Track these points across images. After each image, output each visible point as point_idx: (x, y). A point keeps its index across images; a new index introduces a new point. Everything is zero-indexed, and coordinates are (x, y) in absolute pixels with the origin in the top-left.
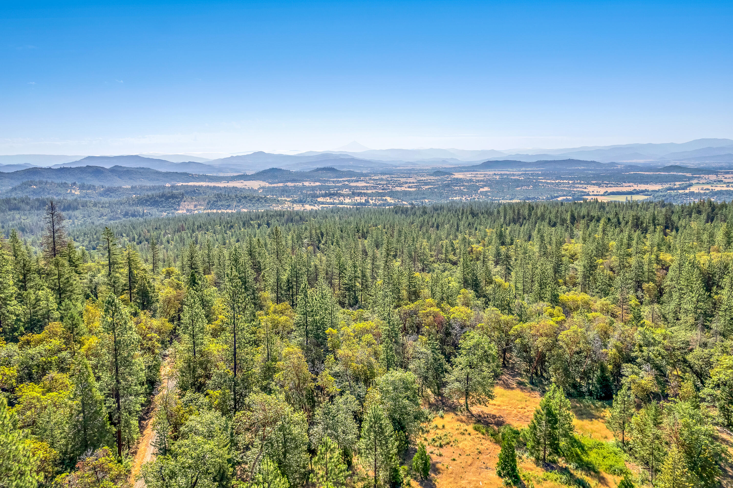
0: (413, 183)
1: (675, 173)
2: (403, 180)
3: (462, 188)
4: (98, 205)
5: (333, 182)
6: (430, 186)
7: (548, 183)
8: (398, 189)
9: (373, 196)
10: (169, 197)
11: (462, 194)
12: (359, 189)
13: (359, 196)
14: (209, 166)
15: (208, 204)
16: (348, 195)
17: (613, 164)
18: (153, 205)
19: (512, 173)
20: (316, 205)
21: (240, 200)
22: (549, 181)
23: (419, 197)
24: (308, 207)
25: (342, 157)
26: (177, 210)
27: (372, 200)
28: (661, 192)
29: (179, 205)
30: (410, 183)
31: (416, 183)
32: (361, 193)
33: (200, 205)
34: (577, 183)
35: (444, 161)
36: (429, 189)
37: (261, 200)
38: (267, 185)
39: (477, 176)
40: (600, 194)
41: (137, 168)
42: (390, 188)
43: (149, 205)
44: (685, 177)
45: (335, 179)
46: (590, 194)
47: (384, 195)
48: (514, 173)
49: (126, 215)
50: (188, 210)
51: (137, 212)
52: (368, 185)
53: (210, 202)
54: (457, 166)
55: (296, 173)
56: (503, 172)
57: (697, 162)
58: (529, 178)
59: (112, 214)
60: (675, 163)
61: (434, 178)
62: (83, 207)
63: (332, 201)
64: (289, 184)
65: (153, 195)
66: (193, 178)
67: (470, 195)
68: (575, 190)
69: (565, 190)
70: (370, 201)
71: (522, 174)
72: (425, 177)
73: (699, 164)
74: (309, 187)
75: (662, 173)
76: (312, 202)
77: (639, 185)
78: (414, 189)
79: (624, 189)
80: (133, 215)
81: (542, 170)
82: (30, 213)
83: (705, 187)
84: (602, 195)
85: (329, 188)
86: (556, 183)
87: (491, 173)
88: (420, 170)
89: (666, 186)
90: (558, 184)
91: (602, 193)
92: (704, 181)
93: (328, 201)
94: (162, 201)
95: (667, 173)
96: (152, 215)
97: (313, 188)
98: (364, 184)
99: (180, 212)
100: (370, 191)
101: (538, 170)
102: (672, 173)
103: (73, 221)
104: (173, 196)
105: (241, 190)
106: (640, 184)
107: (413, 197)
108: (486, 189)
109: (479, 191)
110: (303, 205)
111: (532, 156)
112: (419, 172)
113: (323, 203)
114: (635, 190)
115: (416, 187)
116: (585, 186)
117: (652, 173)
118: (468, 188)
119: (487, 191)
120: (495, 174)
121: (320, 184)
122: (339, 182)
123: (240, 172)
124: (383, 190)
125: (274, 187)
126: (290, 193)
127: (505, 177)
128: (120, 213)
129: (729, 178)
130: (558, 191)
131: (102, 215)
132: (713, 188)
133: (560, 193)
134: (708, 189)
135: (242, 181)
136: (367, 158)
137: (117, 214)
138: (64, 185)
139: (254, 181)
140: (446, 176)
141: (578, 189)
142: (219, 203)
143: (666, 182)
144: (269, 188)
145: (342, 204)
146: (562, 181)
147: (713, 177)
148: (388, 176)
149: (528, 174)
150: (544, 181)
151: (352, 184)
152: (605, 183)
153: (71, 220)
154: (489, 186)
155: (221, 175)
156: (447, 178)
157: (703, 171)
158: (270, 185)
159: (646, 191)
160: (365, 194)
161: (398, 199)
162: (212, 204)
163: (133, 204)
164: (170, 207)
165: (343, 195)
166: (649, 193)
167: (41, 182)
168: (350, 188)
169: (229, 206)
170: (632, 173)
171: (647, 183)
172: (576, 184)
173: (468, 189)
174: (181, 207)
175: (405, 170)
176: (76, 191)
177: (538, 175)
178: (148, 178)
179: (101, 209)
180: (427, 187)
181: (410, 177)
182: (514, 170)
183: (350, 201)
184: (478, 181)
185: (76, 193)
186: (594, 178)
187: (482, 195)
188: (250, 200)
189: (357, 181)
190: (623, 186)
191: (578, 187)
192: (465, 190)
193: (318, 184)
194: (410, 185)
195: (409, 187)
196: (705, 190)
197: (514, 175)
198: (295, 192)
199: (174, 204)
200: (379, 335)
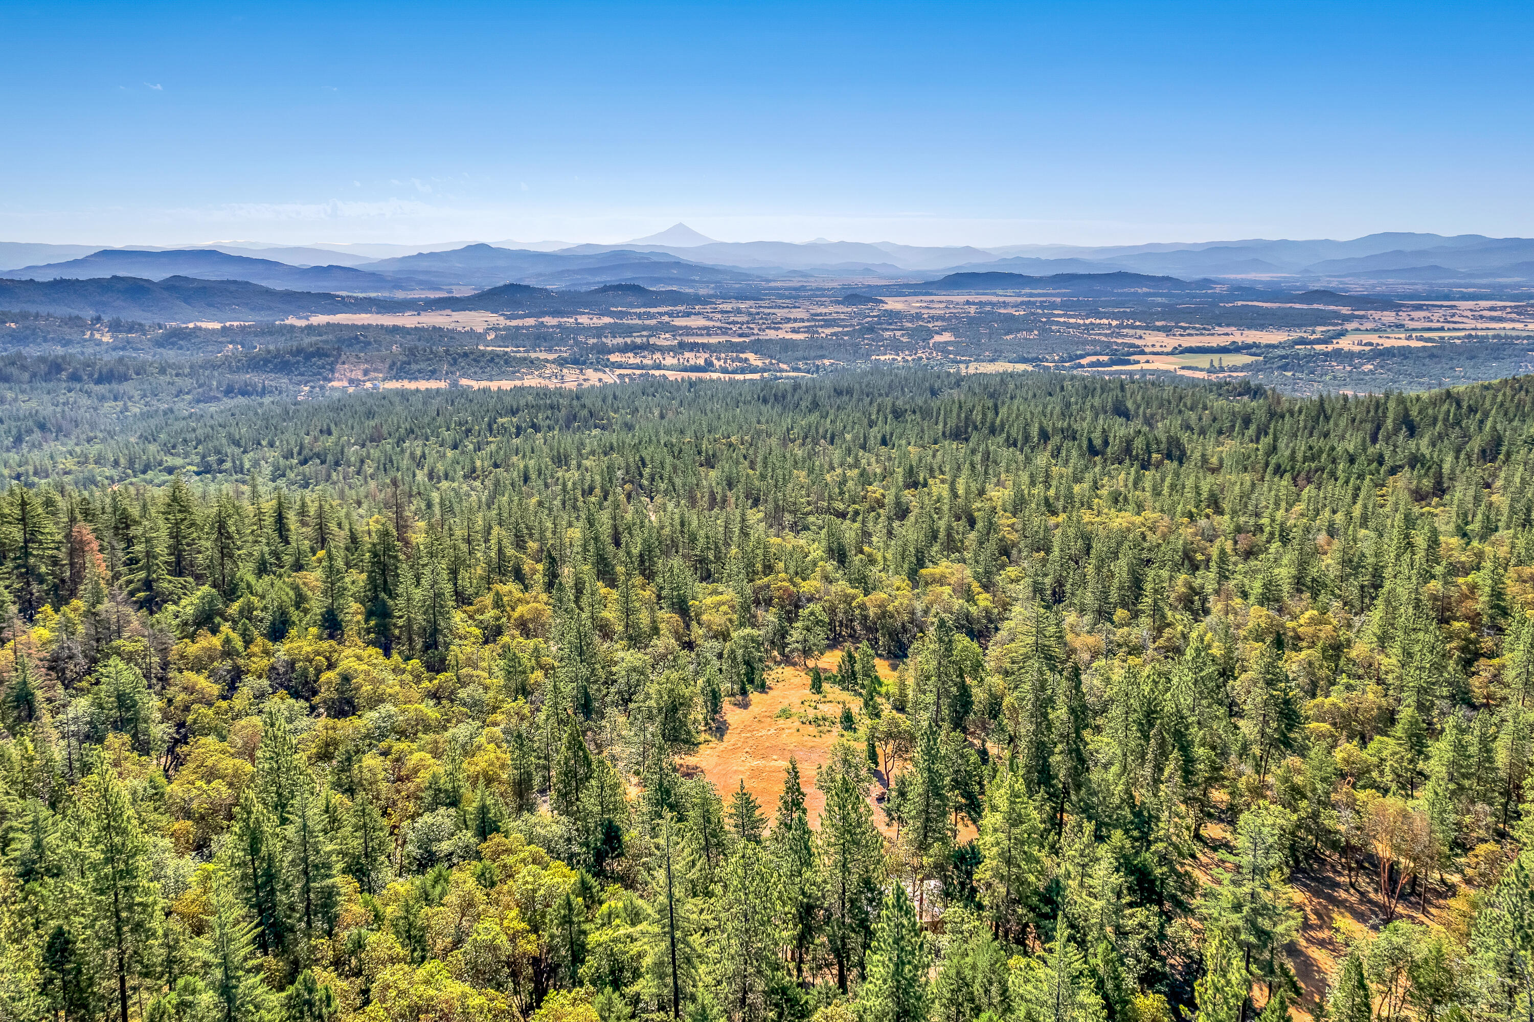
0: (802, 320)
1: (1321, 307)
2: (781, 313)
3: (898, 333)
4: (169, 370)
5: (639, 316)
6: (836, 329)
7: (1069, 325)
8: (771, 334)
9: (720, 352)
10: (313, 355)
11: (896, 347)
12: (693, 335)
13: (692, 350)
14: (373, 274)
15: (391, 368)
16: (670, 349)
17: (1206, 283)
18: (281, 370)
19: (1001, 299)
20: (607, 370)
21: (455, 360)
22: (1072, 321)
23: (813, 354)
24: (593, 377)
25: (655, 259)
26: (330, 380)
27: (719, 359)
28: (1284, 348)
29: (332, 371)
30: (795, 320)
31: (808, 320)
32: (696, 344)
33: (376, 370)
34: (1127, 327)
35: (867, 270)
36: (833, 334)
37: (497, 360)
38: (502, 322)
39: (931, 305)
40: (1165, 350)
41: (222, 282)
42: (756, 331)
43: (271, 371)
44: (1337, 315)
45: (642, 310)
46: (1147, 350)
47: (742, 348)
48: (1007, 299)
49: (229, 391)
50: (351, 381)
51: (250, 385)
52: (711, 324)
53: (394, 364)
54: (893, 282)
55: (562, 294)
56: (984, 298)
57: (1372, 282)
58: (1033, 314)
59: (200, 390)
60: (1329, 282)
61: (846, 310)
62: (138, 374)
63: (638, 361)
64: (550, 321)
65: (278, 350)
66: (345, 304)
67: (912, 349)
68: (1120, 341)
69: (1099, 341)
70: (715, 362)
71: (1022, 303)
72: (826, 307)
73: (1374, 286)
74: (589, 328)
75: (1298, 306)
76: (598, 363)
77: (1246, 332)
78: (801, 336)
79: (1214, 342)
80: (244, 393)
81: (1064, 295)
82: (32, 389)
83: (1367, 338)
84: (1168, 354)
85: (629, 330)
86: (1085, 325)
87: (962, 299)
88: (818, 289)
89: (1296, 335)
90: (1088, 328)
91: (1169, 349)
92: (1369, 325)
93: (632, 361)
94: (298, 362)
95: (1305, 307)
96: (280, 393)
97: (599, 332)
98: (701, 322)
99: (335, 384)
100: (713, 340)
101: (1056, 295)
102: (1315, 306)
103: (125, 404)
104: (320, 353)
105: (451, 334)
106: (1249, 328)
107: (800, 354)
108: (947, 337)
109: (931, 342)
110: (581, 370)
111: (1048, 262)
112: (816, 295)
113: (620, 366)
114: (1234, 342)
115: (808, 330)
116: (1139, 332)
117: (1277, 305)
118: (912, 333)
119: (946, 343)
120: (968, 303)
121: (612, 321)
122: (651, 316)
123: (440, 289)
124: (741, 336)
125: (517, 328)
126: (553, 343)
127: (988, 308)
128: (218, 388)
129: (1419, 320)
130: (1085, 342)
131: (180, 392)
132: (1380, 341)
133: (1089, 348)
134: (1371, 344)
135: (448, 312)
136: (709, 262)
137: (211, 389)
138: (75, 322)
139: (473, 313)
140: (870, 305)
141: (1126, 340)
142: (414, 367)
143: (1300, 326)
144: (507, 328)
145: (658, 367)
146: (1098, 321)
147: (1389, 317)
148: (751, 303)
149: (1034, 303)
150: (1062, 320)
151: (679, 322)
152: (1182, 328)
153: (121, 404)
154: (953, 330)
155: (400, 295)
156: (872, 309)
157: (1373, 303)
158: (509, 323)
159: (1255, 345)
160: (705, 347)
161: (771, 357)
162: (400, 370)
163: (238, 367)
164: (315, 374)
165: (662, 350)
166: (1258, 351)
167: (24, 316)
168: (674, 330)
169: (433, 372)
170: (1240, 303)
171: (1262, 327)
172: (1125, 327)
173: (910, 336)
174: (337, 375)
175: (786, 289)
176: (103, 335)
177: (1054, 306)
178: (247, 304)
179: (176, 379)
180: (828, 331)
181: (795, 307)
182: (1009, 292)
183: (675, 361)
184: (933, 317)
185: (105, 339)
186: (1163, 316)
187: (938, 351)
188: (475, 360)
189: (688, 315)
190: (1213, 335)
191: (1126, 336)
192: (905, 339)
193: (607, 320)
194: (796, 325)
195: (794, 331)
196: (1366, 345)
197: (1005, 305)
198: (562, 339)
199: (323, 367)
200: (733, 607)
